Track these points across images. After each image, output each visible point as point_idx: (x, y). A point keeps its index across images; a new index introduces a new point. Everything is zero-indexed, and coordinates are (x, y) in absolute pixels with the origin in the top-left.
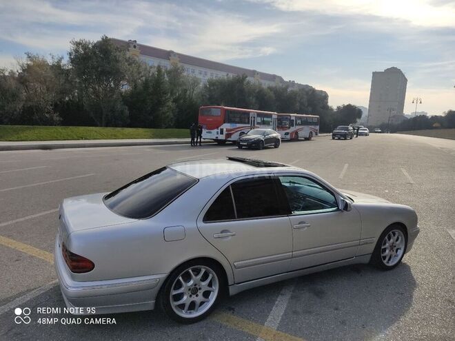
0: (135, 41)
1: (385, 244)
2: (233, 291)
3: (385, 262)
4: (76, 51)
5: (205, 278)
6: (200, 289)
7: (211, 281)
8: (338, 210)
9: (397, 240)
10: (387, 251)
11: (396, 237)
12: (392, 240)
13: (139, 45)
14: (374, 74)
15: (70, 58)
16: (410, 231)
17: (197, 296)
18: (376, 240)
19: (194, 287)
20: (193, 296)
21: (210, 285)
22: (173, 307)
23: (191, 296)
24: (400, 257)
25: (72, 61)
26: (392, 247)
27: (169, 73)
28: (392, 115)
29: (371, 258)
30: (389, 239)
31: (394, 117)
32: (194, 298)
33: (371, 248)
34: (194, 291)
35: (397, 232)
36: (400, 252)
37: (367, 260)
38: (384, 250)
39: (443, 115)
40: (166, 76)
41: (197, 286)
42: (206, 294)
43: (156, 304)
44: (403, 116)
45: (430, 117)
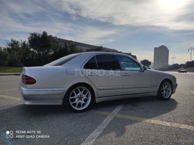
0: (56, 37)
1: (163, 88)
2: (97, 100)
3: (164, 96)
4: (31, 37)
5: (85, 93)
6: (83, 97)
7: (87, 95)
8: (142, 71)
9: (168, 87)
10: (164, 91)
11: (167, 86)
12: (166, 87)
13: (57, 38)
14: (155, 48)
15: (29, 40)
16: (173, 84)
17: (81, 100)
18: (159, 85)
19: (80, 96)
20: (80, 100)
21: (87, 96)
22: (71, 105)
23: (79, 100)
24: (170, 95)
25: (30, 41)
26: (166, 90)
27: (70, 47)
28: (164, 65)
29: (158, 93)
30: (165, 86)
31: (165, 65)
32: (80, 101)
33: (157, 89)
34: (80, 98)
35: (168, 83)
36: (170, 93)
37: (155, 94)
38: (163, 91)
39: (185, 64)
40: (69, 48)
41: (81, 96)
42: (86, 100)
43: (63, 102)
44: (168, 65)
45: (179, 65)
